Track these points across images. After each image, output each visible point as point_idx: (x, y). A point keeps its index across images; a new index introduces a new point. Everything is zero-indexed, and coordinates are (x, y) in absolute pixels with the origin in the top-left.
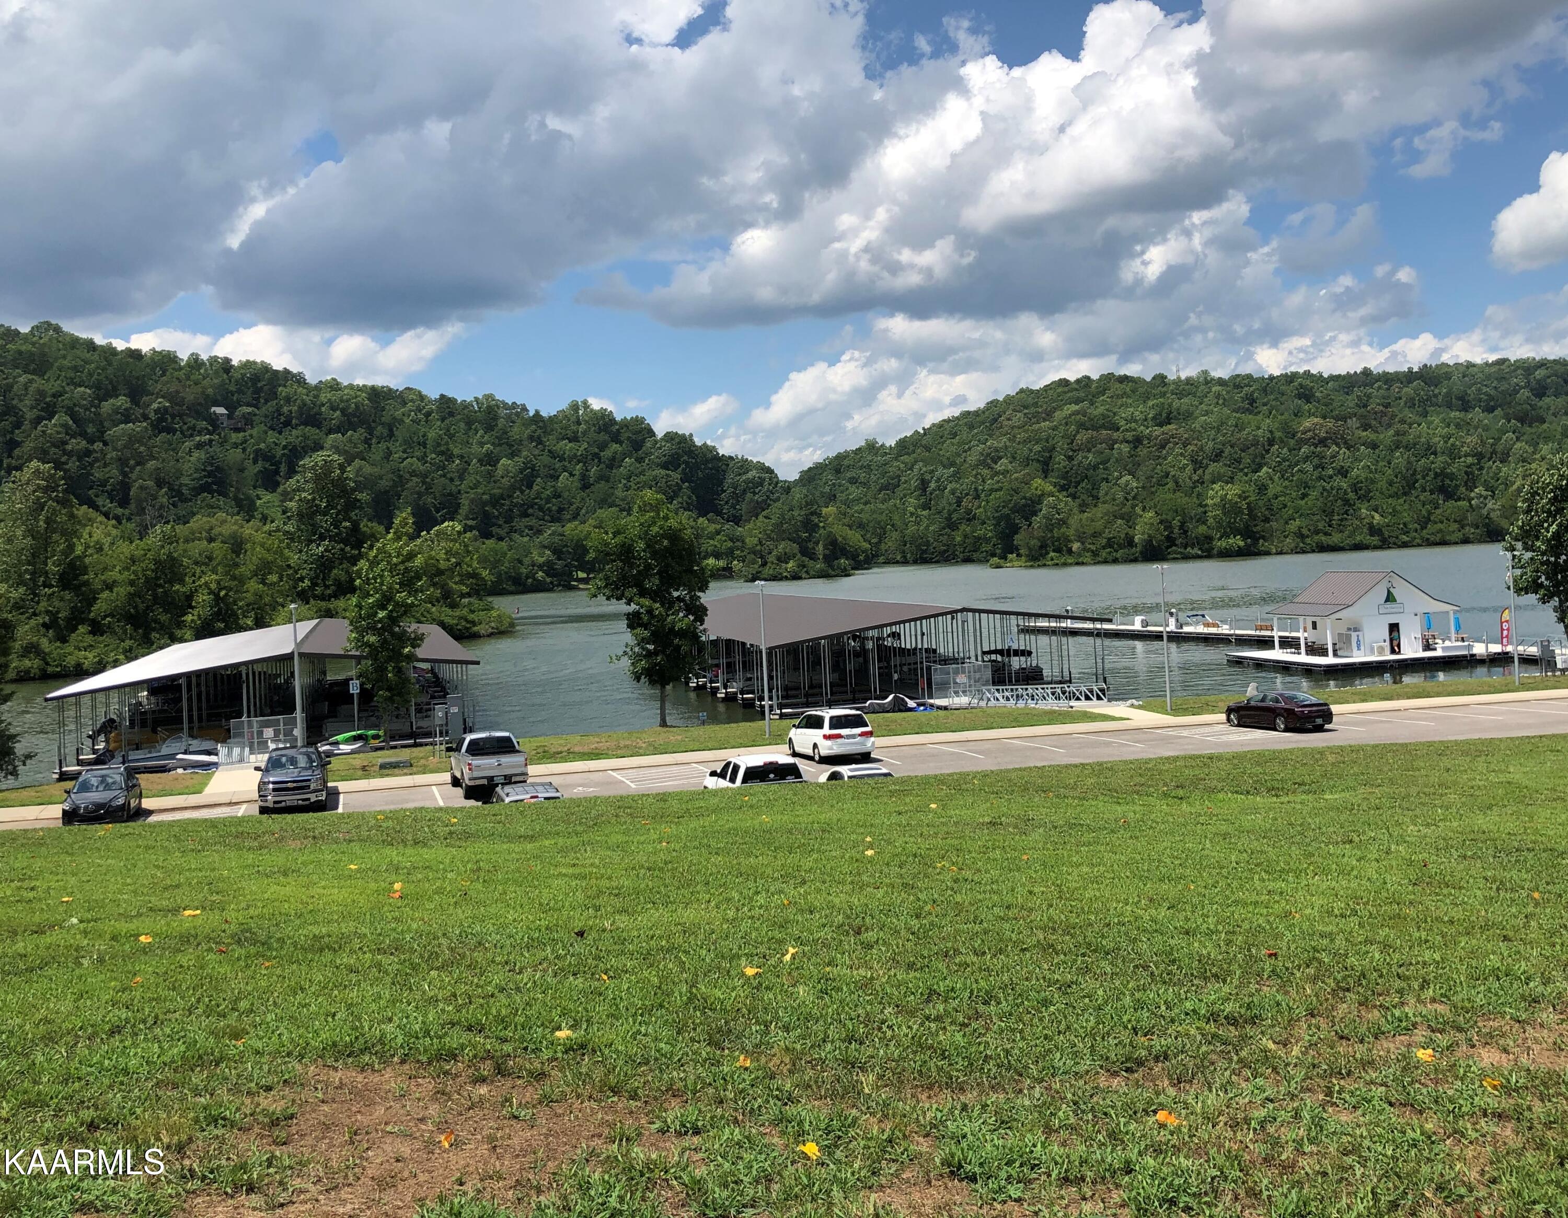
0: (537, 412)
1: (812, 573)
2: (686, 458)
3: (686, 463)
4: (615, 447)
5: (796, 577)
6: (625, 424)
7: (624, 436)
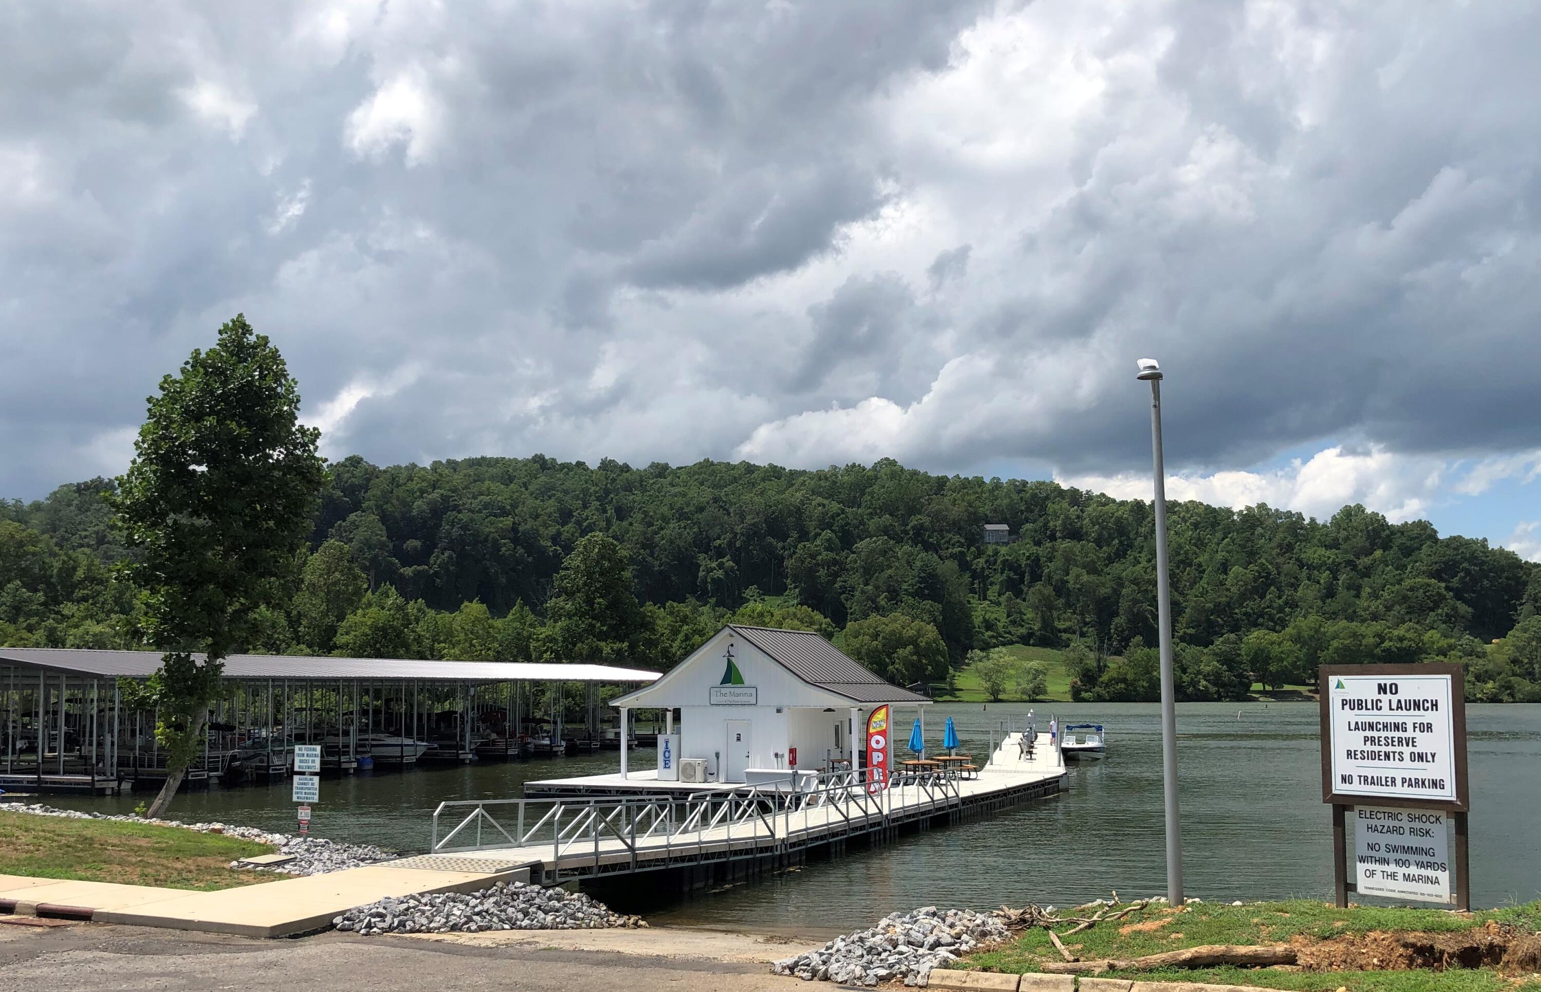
0: (1313, 520)
1: (1519, 696)
5: (1494, 699)
6: (1403, 530)
7: (1395, 541)
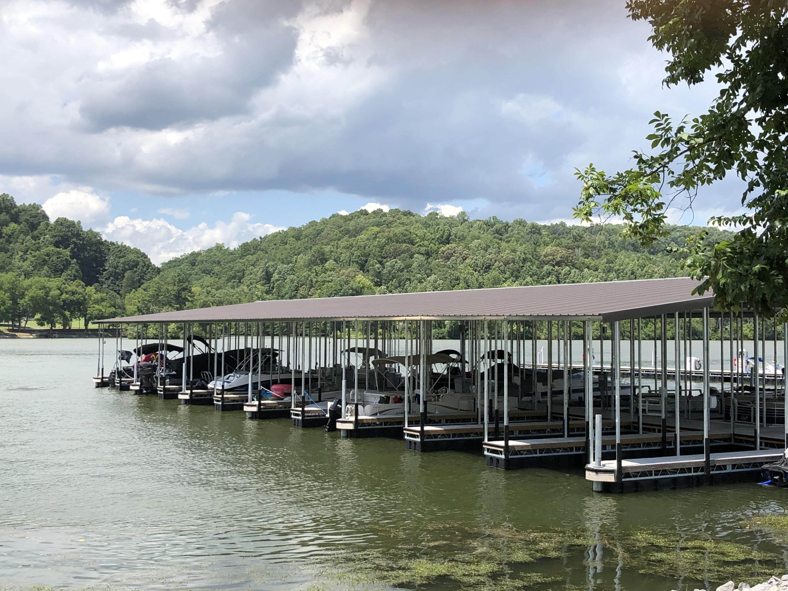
2: (74, 239)
3: (74, 243)
4: (13, 225)
7: (23, 217)
